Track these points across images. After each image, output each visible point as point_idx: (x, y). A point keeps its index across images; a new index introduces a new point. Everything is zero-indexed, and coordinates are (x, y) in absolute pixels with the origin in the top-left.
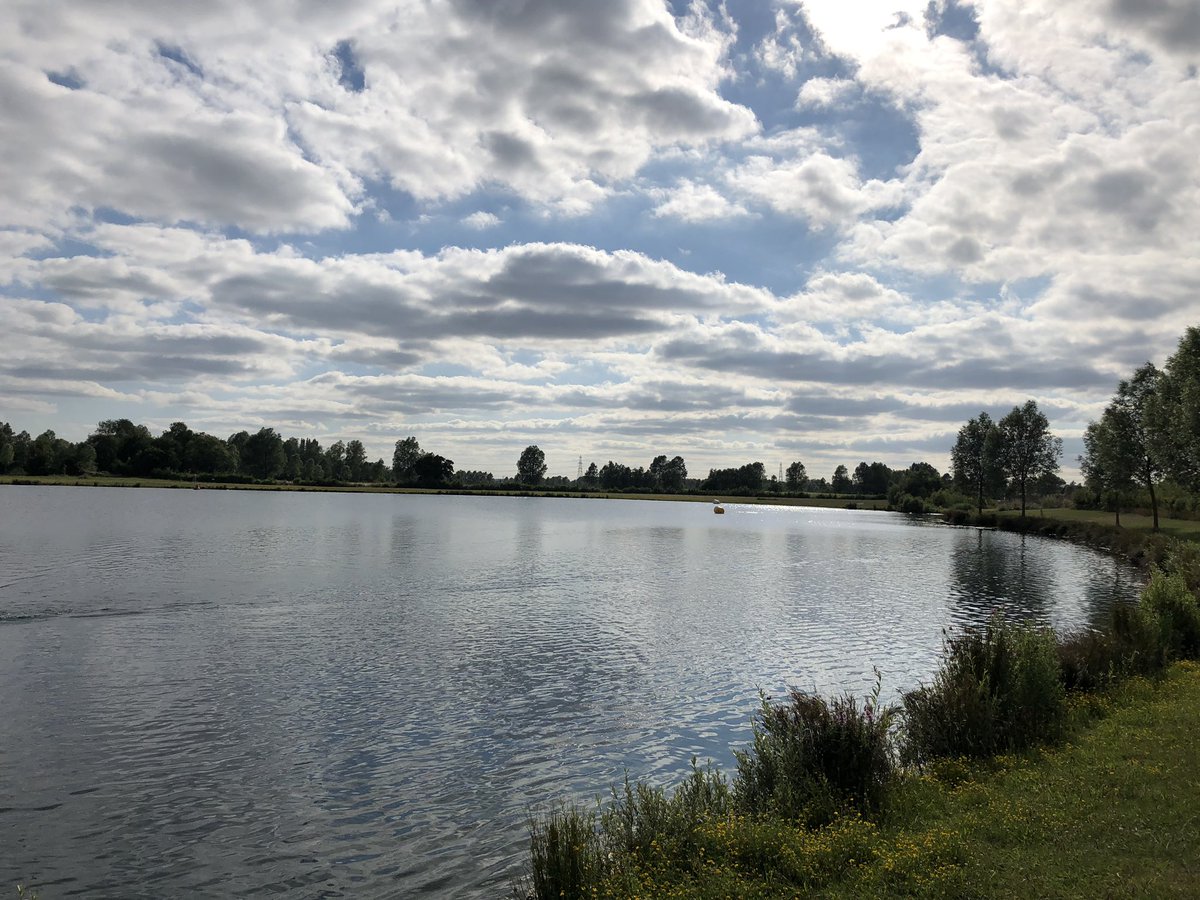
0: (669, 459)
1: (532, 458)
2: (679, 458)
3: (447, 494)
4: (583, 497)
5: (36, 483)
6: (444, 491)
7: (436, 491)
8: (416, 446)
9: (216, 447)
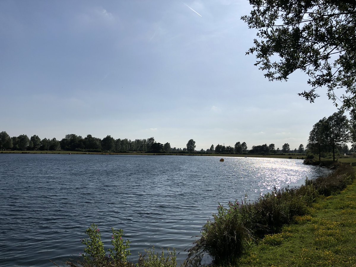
0: (241, 143)
1: (191, 143)
2: (244, 143)
3: (156, 155)
4: (201, 155)
5: (29, 153)
6: (156, 154)
7: (153, 154)
8: (153, 140)
9: (94, 141)
